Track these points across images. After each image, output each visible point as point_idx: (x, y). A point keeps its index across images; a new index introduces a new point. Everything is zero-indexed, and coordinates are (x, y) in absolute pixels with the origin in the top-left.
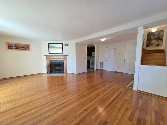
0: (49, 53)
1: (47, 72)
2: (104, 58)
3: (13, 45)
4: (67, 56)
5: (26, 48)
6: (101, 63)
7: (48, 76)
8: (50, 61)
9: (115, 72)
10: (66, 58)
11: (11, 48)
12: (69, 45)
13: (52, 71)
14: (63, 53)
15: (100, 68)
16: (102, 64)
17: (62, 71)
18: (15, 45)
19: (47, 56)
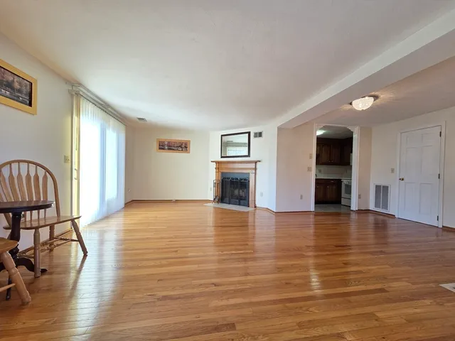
0: (222, 157)
1: (214, 199)
2: (393, 171)
3: (166, 143)
4: (258, 163)
5: (183, 147)
6: (378, 188)
7: (215, 208)
8: (222, 173)
9: (445, 229)
10: (255, 169)
11: (163, 149)
12: (263, 135)
13: (226, 197)
14: (249, 156)
15: (377, 205)
16: (382, 191)
17: (245, 200)
18: (169, 142)
19: (218, 163)
